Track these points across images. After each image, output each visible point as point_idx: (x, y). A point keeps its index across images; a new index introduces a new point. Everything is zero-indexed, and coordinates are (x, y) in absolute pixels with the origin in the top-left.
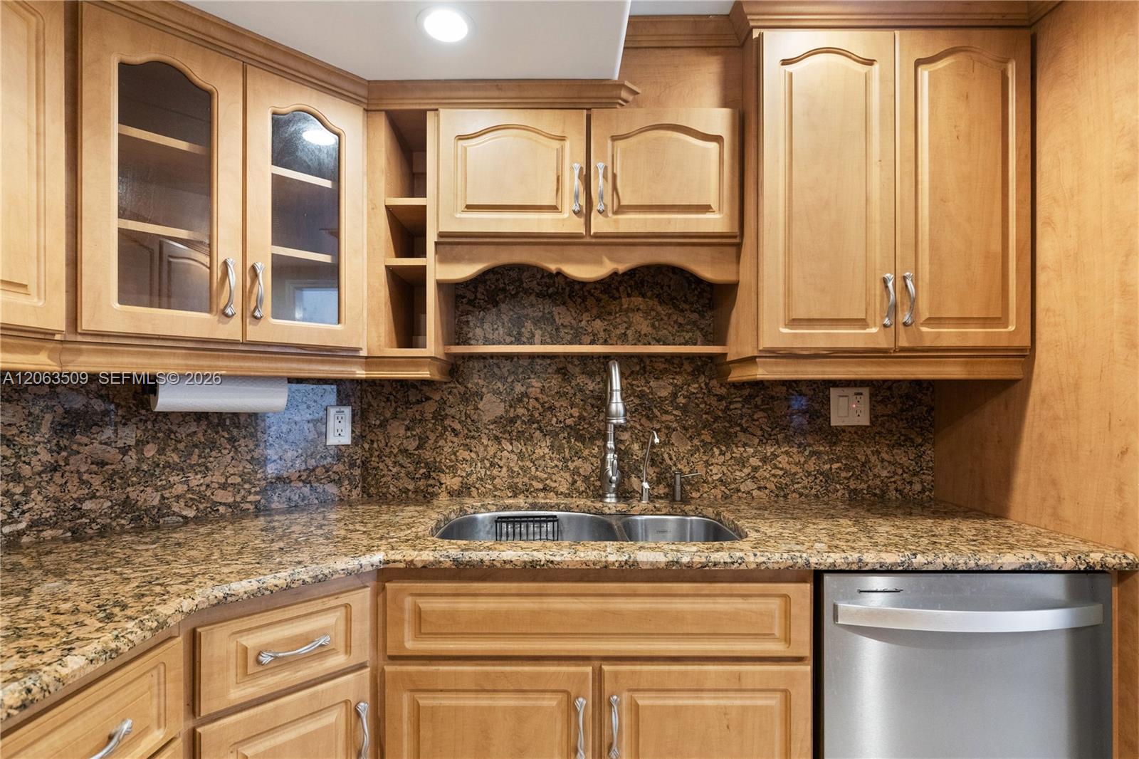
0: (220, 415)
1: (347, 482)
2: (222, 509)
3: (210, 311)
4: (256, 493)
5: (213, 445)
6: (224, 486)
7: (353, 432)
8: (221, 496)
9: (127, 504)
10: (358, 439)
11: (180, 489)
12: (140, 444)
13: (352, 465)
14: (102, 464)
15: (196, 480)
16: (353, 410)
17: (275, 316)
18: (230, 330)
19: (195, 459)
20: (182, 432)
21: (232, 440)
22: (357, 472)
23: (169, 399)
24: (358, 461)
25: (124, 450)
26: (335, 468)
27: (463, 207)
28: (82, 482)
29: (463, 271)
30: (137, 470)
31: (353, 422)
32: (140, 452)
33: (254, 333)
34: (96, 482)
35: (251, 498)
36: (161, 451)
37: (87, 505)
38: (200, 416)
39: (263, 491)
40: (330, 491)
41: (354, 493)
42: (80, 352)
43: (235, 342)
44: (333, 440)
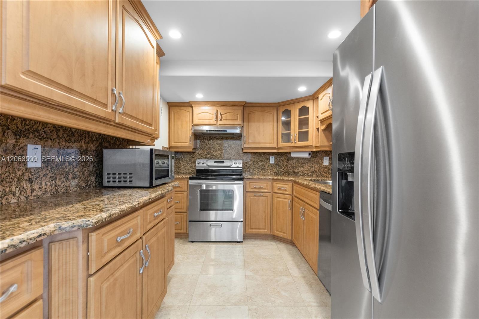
0: (306, 158)
1: (328, 173)
2: (306, 174)
3: (290, 142)
4: (311, 173)
5: (304, 163)
6: (306, 171)
7: (329, 162)
8: (306, 172)
9: (294, 172)
10: (330, 164)
11: (300, 170)
12: (296, 162)
13: (329, 170)
14: (291, 165)
15: (302, 169)
16: (329, 158)
17: (299, 142)
18: (293, 145)
19: (302, 166)
20: (301, 161)
21: (307, 163)
22: (330, 171)
23: (293, 155)
24: (330, 169)
25: (294, 163)
26: (325, 170)
27: (321, 114)
28: (290, 167)
29: (323, 127)
30: (295, 166)
31: (329, 160)
32: (295, 164)
33: (296, 145)
34: (291, 167)
35: (310, 173)
36: (298, 164)
37: (290, 171)
38: (303, 158)
39: (312, 172)
40: (324, 174)
41: (329, 176)
42: (279, 150)
43: (293, 146)
44: (324, 164)
